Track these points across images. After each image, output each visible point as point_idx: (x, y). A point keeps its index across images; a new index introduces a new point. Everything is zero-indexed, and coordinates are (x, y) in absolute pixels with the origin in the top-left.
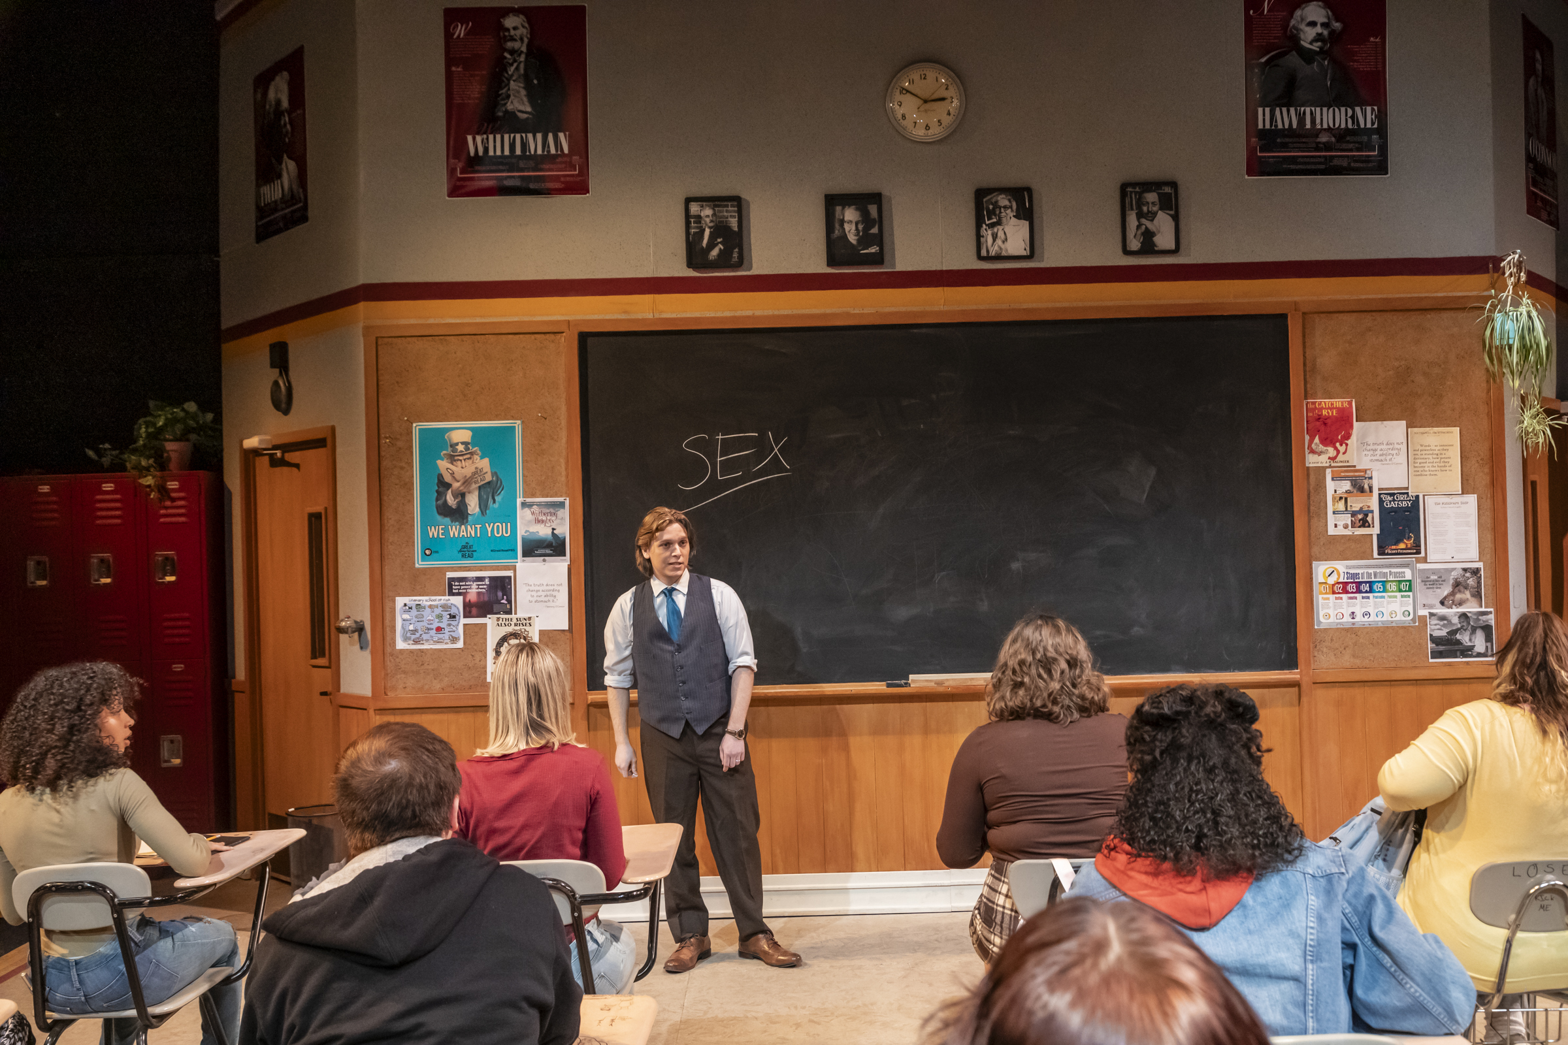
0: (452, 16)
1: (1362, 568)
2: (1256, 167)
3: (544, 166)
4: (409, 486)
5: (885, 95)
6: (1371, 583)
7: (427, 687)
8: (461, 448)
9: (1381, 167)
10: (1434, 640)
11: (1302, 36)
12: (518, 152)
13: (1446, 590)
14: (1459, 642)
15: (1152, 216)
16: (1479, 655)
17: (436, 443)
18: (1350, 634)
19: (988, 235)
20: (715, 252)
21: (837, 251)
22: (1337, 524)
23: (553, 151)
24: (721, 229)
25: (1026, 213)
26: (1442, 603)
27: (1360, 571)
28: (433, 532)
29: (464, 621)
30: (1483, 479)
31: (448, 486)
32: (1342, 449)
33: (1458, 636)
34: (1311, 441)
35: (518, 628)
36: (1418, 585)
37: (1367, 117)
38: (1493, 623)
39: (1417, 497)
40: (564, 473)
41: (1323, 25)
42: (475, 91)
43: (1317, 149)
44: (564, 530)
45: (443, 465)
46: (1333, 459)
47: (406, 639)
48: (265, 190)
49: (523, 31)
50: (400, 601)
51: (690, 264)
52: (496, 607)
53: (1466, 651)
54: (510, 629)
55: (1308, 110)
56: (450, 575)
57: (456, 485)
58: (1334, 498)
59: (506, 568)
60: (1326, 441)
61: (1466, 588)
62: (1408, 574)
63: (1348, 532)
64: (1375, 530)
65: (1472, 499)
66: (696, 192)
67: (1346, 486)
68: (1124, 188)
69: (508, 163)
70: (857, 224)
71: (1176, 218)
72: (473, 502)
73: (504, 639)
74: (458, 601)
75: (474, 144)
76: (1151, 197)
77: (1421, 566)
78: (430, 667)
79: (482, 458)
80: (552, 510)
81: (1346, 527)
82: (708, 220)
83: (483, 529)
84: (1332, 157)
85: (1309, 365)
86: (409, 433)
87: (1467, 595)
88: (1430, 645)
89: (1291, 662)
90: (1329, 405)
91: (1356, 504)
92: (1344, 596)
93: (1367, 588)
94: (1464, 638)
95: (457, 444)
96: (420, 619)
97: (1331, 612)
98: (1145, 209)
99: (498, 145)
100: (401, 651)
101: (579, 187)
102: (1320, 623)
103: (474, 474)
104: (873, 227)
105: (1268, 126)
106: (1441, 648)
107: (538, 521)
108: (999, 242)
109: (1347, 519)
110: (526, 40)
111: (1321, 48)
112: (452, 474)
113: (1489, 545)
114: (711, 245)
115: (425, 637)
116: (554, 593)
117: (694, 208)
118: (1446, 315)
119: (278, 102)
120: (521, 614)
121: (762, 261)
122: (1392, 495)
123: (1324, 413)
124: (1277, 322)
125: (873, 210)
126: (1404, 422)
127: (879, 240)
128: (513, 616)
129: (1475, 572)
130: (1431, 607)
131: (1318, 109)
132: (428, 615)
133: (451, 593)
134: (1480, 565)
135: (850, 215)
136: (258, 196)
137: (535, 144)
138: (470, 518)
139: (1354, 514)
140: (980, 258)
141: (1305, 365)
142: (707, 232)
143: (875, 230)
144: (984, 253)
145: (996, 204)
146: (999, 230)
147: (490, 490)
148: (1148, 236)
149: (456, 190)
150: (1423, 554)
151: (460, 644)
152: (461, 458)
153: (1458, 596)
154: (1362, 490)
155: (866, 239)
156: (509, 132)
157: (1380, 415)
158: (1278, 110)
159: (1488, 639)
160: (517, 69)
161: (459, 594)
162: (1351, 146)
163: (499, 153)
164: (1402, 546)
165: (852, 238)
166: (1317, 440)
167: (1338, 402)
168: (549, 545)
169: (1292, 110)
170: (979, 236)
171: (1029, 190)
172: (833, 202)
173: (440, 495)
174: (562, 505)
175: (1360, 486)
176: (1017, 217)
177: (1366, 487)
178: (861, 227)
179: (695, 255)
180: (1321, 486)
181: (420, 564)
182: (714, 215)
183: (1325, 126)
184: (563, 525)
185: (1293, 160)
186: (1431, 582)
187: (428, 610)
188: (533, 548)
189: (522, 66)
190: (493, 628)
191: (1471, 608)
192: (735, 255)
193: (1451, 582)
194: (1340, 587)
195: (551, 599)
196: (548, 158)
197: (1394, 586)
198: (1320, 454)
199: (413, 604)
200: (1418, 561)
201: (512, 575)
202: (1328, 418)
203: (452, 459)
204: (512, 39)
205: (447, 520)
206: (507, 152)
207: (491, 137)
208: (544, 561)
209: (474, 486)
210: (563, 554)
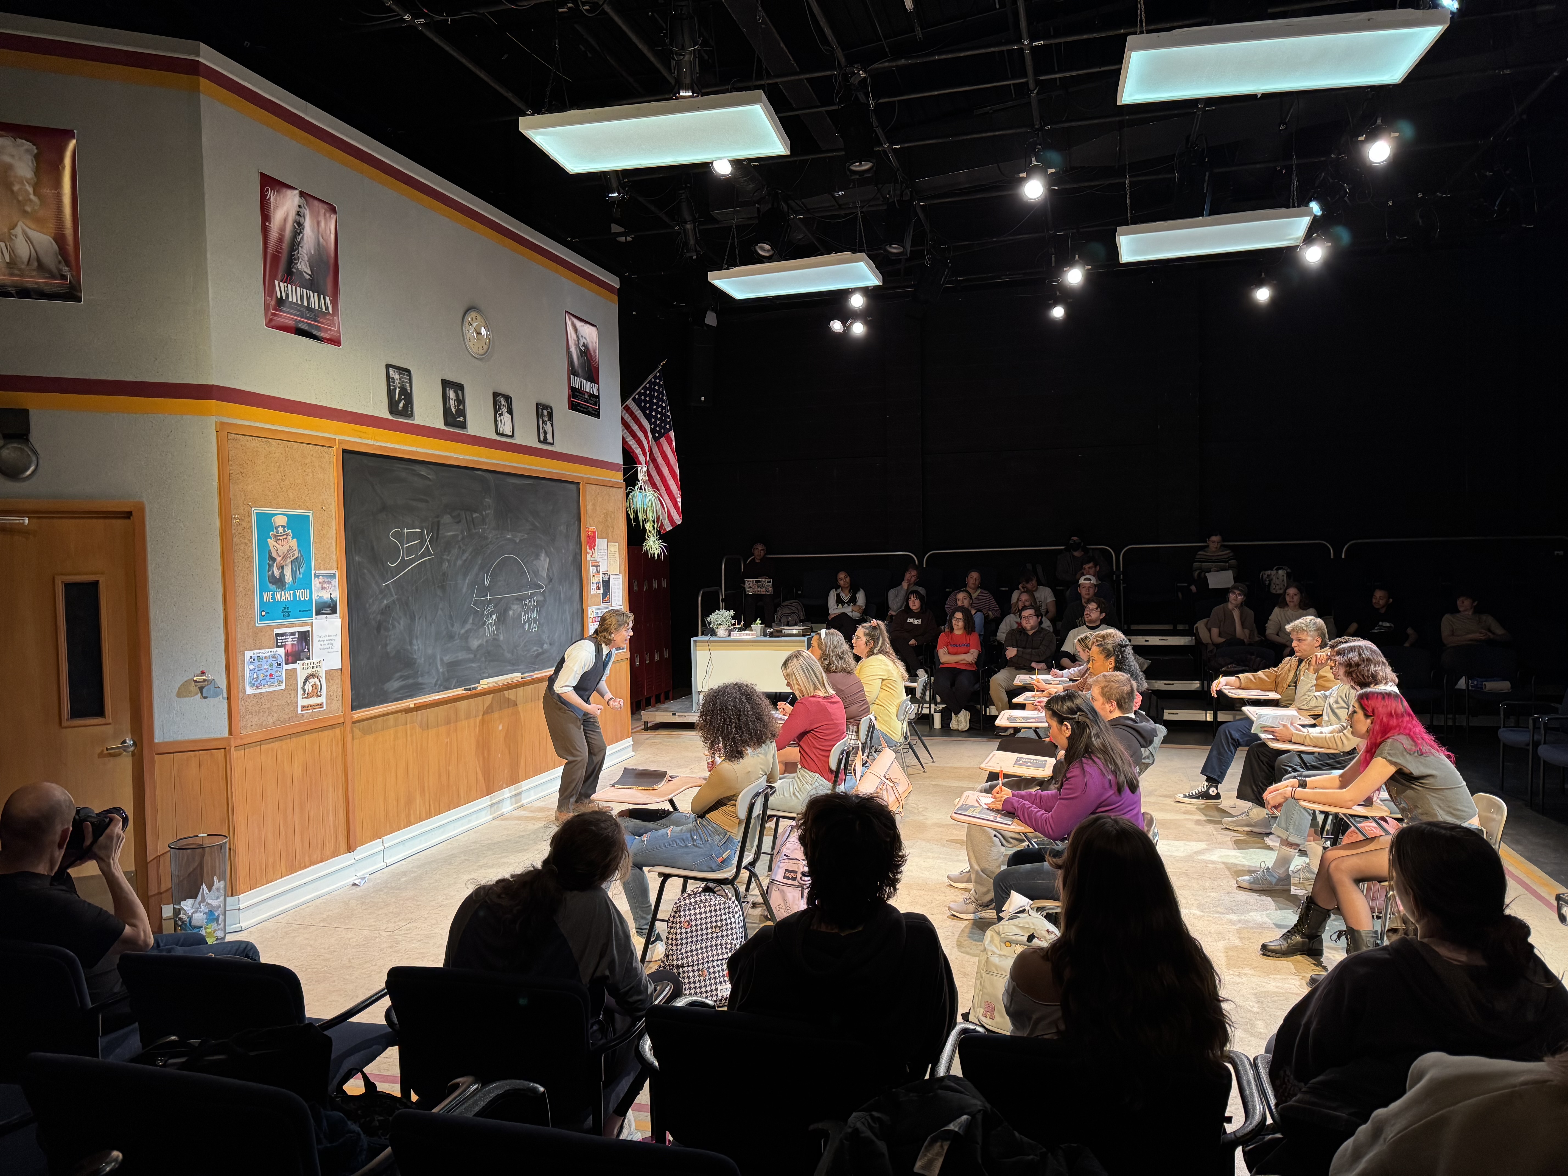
2: (571, 405)
3: (318, 319)
4: (250, 559)
5: (464, 323)
7: (264, 723)
8: (281, 529)
9: (599, 415)
11: (580, 342)
12: (305, 303)
15: (546, 423)
19: (498, 419)
20: (401, 405)
21: (447, 416)
22: (594, 589)
23: (324, 310)
24: (403, 390)
25: (510, 411)
28: (267, 597)
29: (286, 667)
30: (623, 568)
31: (274, 560)
32: (593, 551)
35: (314, 670)
39: (610, 575)
40: (335, 553)
41: (585, 338)
43: (584, 401)
44: (336, 595)
45: (271, 543)
46: (592, 556)
47: (252, 685)
49: (304, 211)
50: (248, 654)
51: (389, 410)
52: (302, 655)
54: (309, 671)
55: (582, 380)
56: (275, 631)
57: (280, 559)
58: (592, 576)
59: (306, 625)
63: (595, 592)
64: (601, 591)
65: (620, 577)
67: (594, 570)
69: (301, 310)
70: (454, 401)
71: (552, 427)
72: (289, 573)
73: (307, 679)
74: (281, 651)
76: (545, 413)
78: (266, 706)
79: (293, 538)
80: (329, 580)
82: (397, 382)
83: (294, 594)
84: (588, 406)
85: (585, 508)
86: (251, 516)
90: (590, 530)
91: (596, 579)
95: (279, 527)
96: (260, 666)
98: (543, 419)
101: (336, 341)
103: (289, 550)
104: (461, 404)
107: (324, 588)
108: (503, 425)
109: (595, 586)
111: (584, 350)
112: (277, 551)
114: (400, 400)
115: (263, 682)
116: (332, 642)
117: (390, 373)
120: (315, 660)
122: (604, 574)
123: (589, 533)
124: (578, 486)
125: (460, 394)
126: (606, 540)
127: (464, 414)
128: (311, 661)
131: (585, 381)
132: (265, 665)
133: (278, 646)
135: (452, 395)
138: (287, 586)
139: (597, 584)
140: (498, 434)
142: (398, 390)
143: (461, 407)
144: (498, 431)
145: (500, 403)
146: (502, 418)
147: (296, 564)
148: (545, 434)
149: (270, 322)
151: (283, 687)
152: (281, 538)
154: (598, 572)
155: (458, 412)
156: (300, 287)
157: (602, 536)
158: (575, 378)
160: (302, 238)
161: (281, 646)
162: (593, 403)
164: (607, 598)
165: (453, 410)
166: (588, 547)
167: (592, 528)
168: (329, 607)
169: (579, 379)
170: (496, 421)
172: (446, 384)
173: (271, 567)
174: (333, 576)
175: (598, 570)
176: (507, 412)
178: (457, 403)
179: (391, 405)
180: (589, 570)
181: (259, 624)
182: (399, 379)
184: (336, 591)
185: (579, 404)
187: (264, 660)
188: (321, 609)
189: (305, 237)
190: (301, 669)
192: (408, 409)
195: (330, 646)
196: (321, 314)
198: (588, 553)
199: (255, 656)
201: (310, 629)
202: (590, 536)
203: (276, 538)
204: (299, 213)
205: (275, 587)
207: (289, 287)
208: (326, 618)
209: (289, 560)
210: (336, 613)
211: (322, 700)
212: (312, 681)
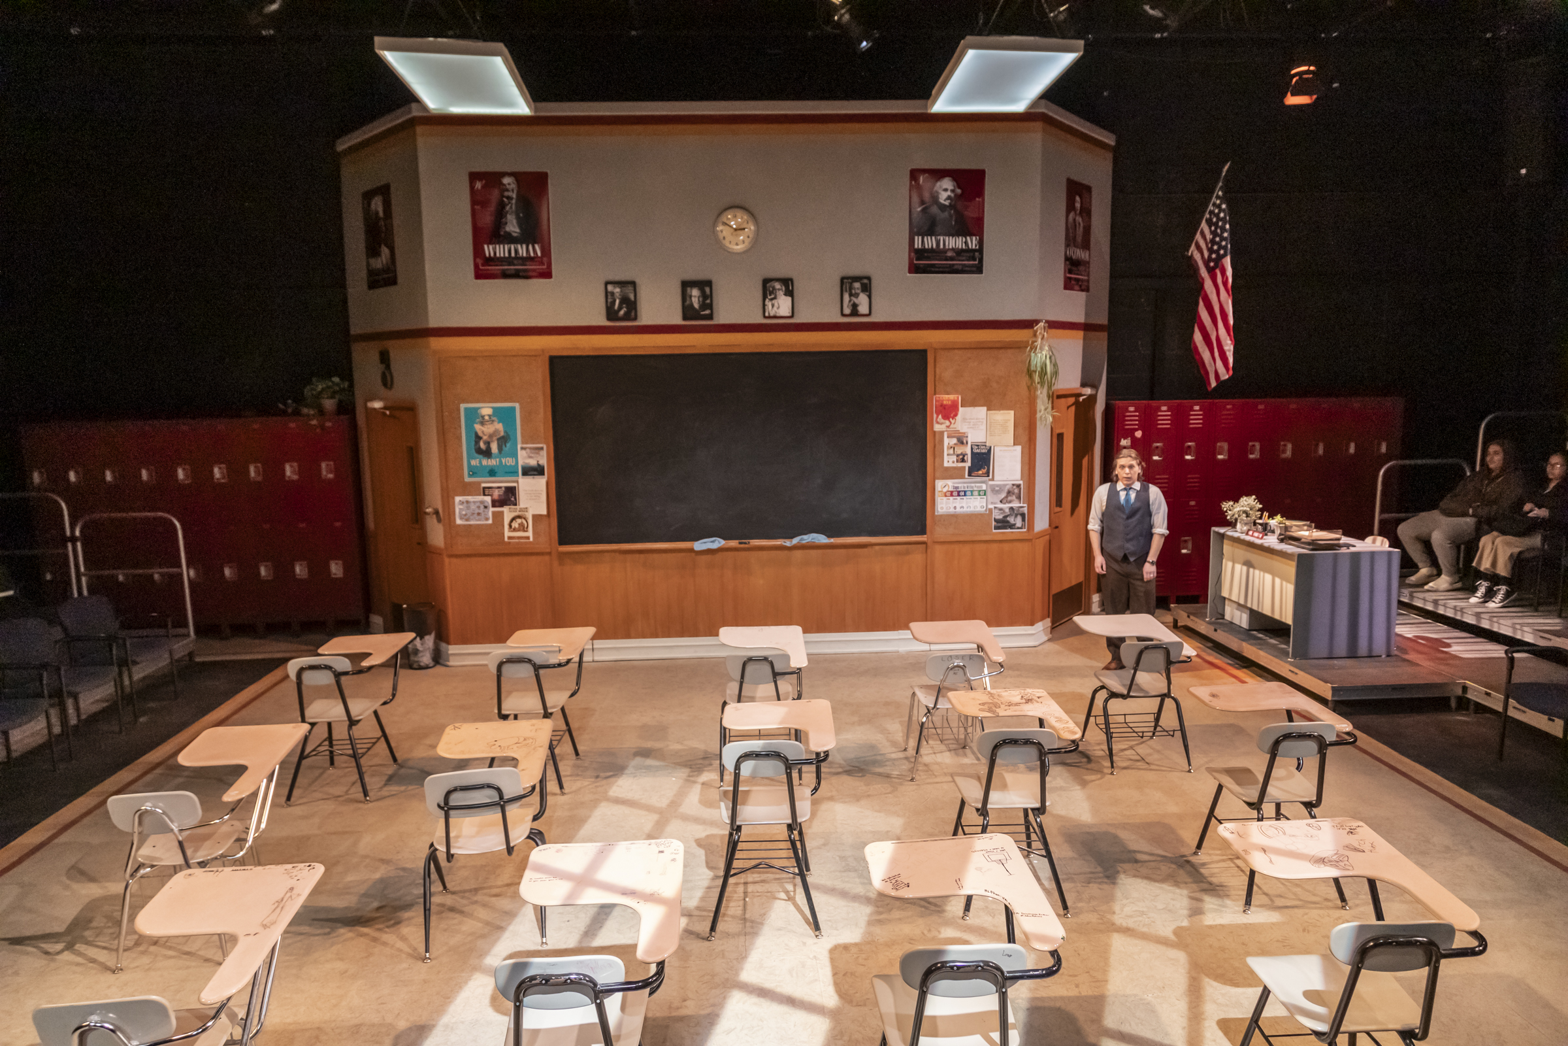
0: (474, 177)
1: (961, 484)
2: (914, 269)
3: (528, 263)
4: (459, 438)
5: (715, 225)
6: (965, 492)
7: (473, 544)
8: (487, 418)
9: (979, 269)
10: (996, 520)
11: (940, 196)
12: (513, 254)
13: (1003, 495)
14: (1008, 522)
15: (857, 295)
16: (1018, 528)
17: (473, 415)
18: (954, 518)
19: (769, 304)
20: (622, 313)
21: (688, 312)
22: (949, 461)
23: (532, 254)
24: (625, 300)
25: (790, 293)
26: (1001, 502)
27: (959, 485)
28: (473, 463)
29: (492, 509)
30: (1025, 438)
31: (480, 438)
32: (953, 421)
33: (1008, 519)
34: (937, 417)
35: (520, 513)
36: (989, 492)
37: (973, 243)
38: (1026, 512)
39: (990, 447)
40: (543, 432)
41: (953, 191)
42: (487, 219)
43: (946, 260)
44: (543, 461)
45: (478, 427)
46: (948, 427)
47: (461, 518)
48: (372, 261)
49: (514, 186)
50: (458, 499)
51: (609, 318)
52: (508, 502)
53: (1012, 526)
54: (516, 514)
55: (942, 238)
56: (484, 485)
57: (485, 438)
58: (948, 448)
60: (946, 417)
61: (1013, 494)
62: (984, 487)
63: (955, 465)
64: (968, 464)
65: (1019, 448)
66: (611, 278)
67: (954, 441)
68: (843, 279)
69: (509, 260)
70: (699, 297)
71: (870, 297)
72: (494, 447)
73: (513, 519)
74: (488, 499)
75: (489, 250)
76: (857, 285)
77: (991, 483)
78: (475, 534)
79: (498, 423)
80: (537, 451)
81: (953, 462)
82: (618, 295)
83: (501, 461)
84: (953, 265)
85: (937, 377)
86: (459, 410)
87: (1014, 497)
88: (994, 523)
89: (923, 531)
90: (947, 398)
91: (959, 451)
92: (951, 498)
93: (963, 494)
94: (1011, 520)
95: (484, 416)
96: (468, 508)
97: (944, 506)
98: (853, 292)
99: (501, 251)
100: (459, 525)
101: (547, 274)
102: (938, 512)
103: (494, 432)
104: (707, 299)
105: (920, 247)
106: (1000, 525)
107: (530, 457)
108: (775, 308)
109: (955, 458)
110: (515, 191)
111: (950, 204)
112: (483, 432)
113: (1027, 472)
114: (620, 308)
115: (472, 517)
116: (539, 495)
117: (610, 288)
118: (1010, 351)
119: (377, 213)
121: (647, 316)
122: (978, 446)
123: (945, 402)
124: (922, 354)
125: (707, 290)
126: (985, 408)
127: (710, 307)
128: (517, 507)
129: (1019, 486)
130: (995, 503)
131: (947, 238)
132: (473, 507)
134: (1021, 482)
135: (695, 292)
136: (368, 264)
137: (522, 251)
138: (493, 455)
139: (958, 456)
140: (765, 317)
141: (935, 376)
142: (617, 302)
143: (708, 301)
144: (767, 314)
145: (774, 288)
146: (775, 302)
147: (503, 440)
148: (855, 307)
149: (479, 275)
150: (991, 477)
151: (490, 522)
152: (487, 423)
153: (1009, 498)
154: (962, 443)
155: (704, 306)
156: (508, 243)
157: (973, 403)
158: (925, 238)
159: (1023, 520)
160: (511, 208)
162: (964, 258)
163: (502, 255)
164: (980, 472)
165: (696, 306)
166: (940, 416)
167: (952, 397)
168: (536, 470)
169: (933, 238)
170: (764, 305)
171: (791, 280)
172: (686, 285)
173: (477, 443)
174: (542, 449)
175: (961, 441)
176: (785, 295)
177: (965, 441)
178: (701, 299)
179: (611, 314)
180: (942, 441)
181: (467, 479)
182: (621, 291)
183: (951, 247)
184: (543, 459)
185: (933, 266)
186: (996, 490)
187: (472, 504)
188: (528, 471)
189: (514, 207)
190: (508, 513)
191: (1015, 504)
192: (633, 314)
193: (1006, 491)
194: (949, 494)
195: (538, 498)
196: (529, 259)
197: (976, 493)
198: (942, 424)
199: (464, 500)
200: (990, 480)
202: (946, 405)
203: (482, 423)
204: (507, 190)
205: (481, 456)
206: (507, 255)
207: (497, 246)
208: (533, 478)
209: (495, 438)
210: (543, 474)
211: (530, 533)
212: (519, 521)
